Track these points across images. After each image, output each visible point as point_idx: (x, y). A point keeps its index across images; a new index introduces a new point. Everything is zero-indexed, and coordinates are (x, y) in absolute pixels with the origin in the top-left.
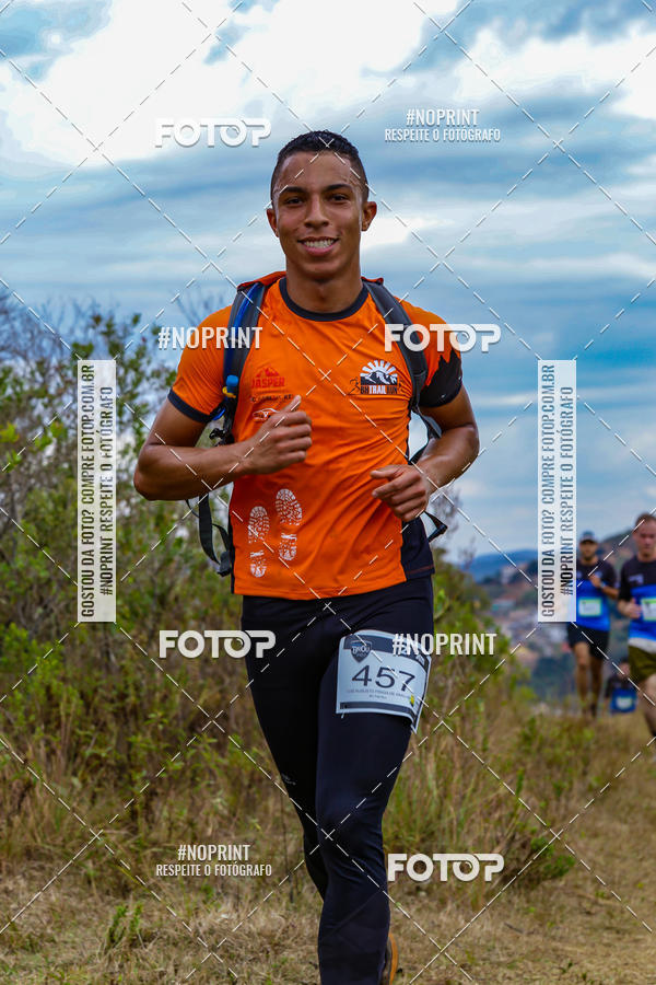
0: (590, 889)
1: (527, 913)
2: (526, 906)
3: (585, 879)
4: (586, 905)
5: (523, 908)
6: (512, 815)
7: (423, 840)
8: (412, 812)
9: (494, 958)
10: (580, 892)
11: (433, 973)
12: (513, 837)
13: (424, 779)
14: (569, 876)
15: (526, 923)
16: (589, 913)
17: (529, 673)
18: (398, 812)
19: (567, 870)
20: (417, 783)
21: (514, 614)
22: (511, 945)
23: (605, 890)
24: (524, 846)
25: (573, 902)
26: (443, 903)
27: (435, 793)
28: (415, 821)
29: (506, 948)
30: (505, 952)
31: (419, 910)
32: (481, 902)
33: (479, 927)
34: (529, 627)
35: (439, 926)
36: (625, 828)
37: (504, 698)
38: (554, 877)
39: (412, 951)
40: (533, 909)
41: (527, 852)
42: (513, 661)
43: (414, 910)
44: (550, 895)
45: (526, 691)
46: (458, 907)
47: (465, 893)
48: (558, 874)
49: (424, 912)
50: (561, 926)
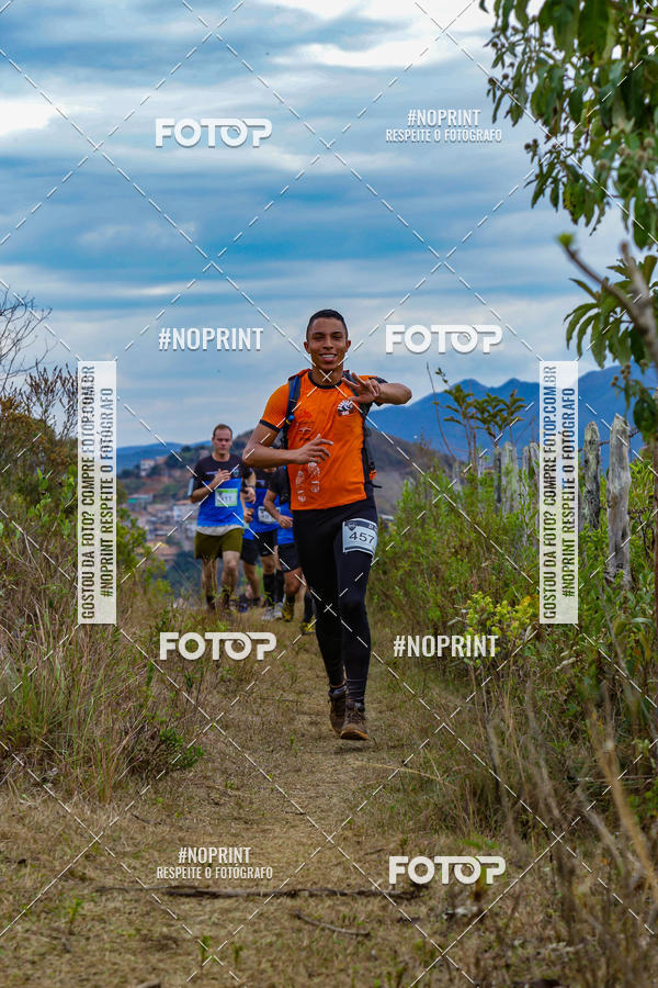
0: (219, 779)
1: (154, 804)
2: (154, 797)
3: (214, 770)
4: (214, 795)
5: (151, 799)
6: (141, 706)
7: (50, 731)
8: (39, 703)
9: (119, 848)
10: (211, 783)
11: (57, 863)
12: (143, 727)
13: (52, 670)
14: (198, 767)
15: (153, 814)
16: (217, 804)
17: (167, 568)
18: (25, 703)
19: (196, 760)
20: (45, 673)
21: (150, 509)
22: (136, 836)
23: (235, 781)
24: (153, 738)
25: (202, 793)
26: (69, 794)
27: (63, 684)
28: (42, 712)
29: (132, 838)
30: (130, 842)
31: (45, 801)
32: (108, 792)
33: (105, 817)
34: (168, 521)
35: (64, 817)
36: (257, 720)
37: (139, 590)
38: (183, 768)
39: (35, 841)
40: (160, 799)
41: (156, 743)
42: (148, 554)
43: (39, 801)
44: (180, 787)
45: (162, 585)
46: (84, 798)
47: (92, 784)
48: (186, 765)
49: (51, 805)
50: (189, 816)
